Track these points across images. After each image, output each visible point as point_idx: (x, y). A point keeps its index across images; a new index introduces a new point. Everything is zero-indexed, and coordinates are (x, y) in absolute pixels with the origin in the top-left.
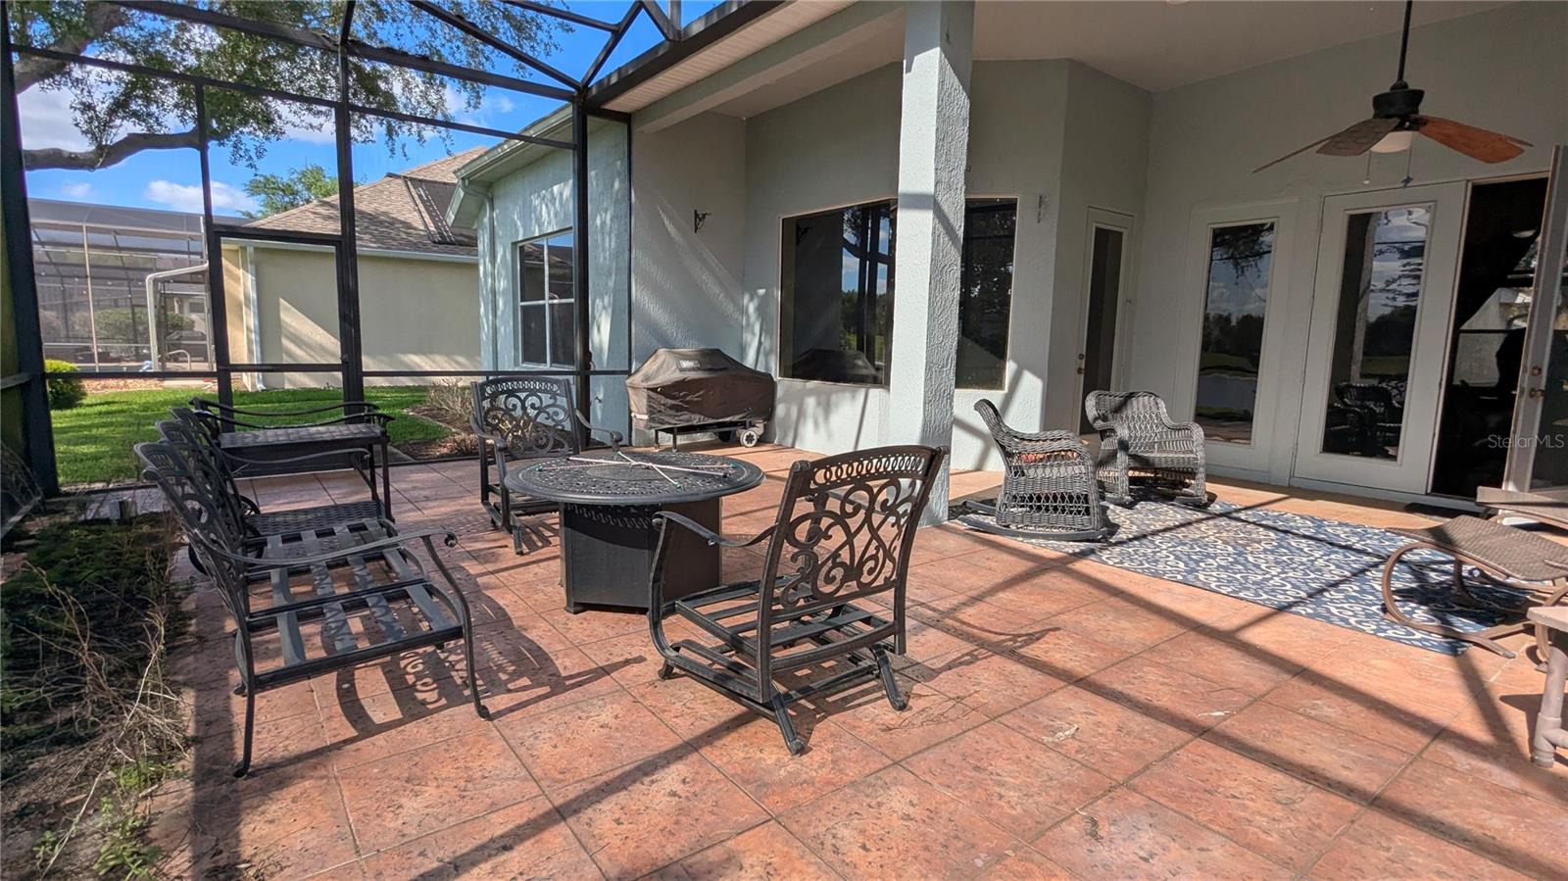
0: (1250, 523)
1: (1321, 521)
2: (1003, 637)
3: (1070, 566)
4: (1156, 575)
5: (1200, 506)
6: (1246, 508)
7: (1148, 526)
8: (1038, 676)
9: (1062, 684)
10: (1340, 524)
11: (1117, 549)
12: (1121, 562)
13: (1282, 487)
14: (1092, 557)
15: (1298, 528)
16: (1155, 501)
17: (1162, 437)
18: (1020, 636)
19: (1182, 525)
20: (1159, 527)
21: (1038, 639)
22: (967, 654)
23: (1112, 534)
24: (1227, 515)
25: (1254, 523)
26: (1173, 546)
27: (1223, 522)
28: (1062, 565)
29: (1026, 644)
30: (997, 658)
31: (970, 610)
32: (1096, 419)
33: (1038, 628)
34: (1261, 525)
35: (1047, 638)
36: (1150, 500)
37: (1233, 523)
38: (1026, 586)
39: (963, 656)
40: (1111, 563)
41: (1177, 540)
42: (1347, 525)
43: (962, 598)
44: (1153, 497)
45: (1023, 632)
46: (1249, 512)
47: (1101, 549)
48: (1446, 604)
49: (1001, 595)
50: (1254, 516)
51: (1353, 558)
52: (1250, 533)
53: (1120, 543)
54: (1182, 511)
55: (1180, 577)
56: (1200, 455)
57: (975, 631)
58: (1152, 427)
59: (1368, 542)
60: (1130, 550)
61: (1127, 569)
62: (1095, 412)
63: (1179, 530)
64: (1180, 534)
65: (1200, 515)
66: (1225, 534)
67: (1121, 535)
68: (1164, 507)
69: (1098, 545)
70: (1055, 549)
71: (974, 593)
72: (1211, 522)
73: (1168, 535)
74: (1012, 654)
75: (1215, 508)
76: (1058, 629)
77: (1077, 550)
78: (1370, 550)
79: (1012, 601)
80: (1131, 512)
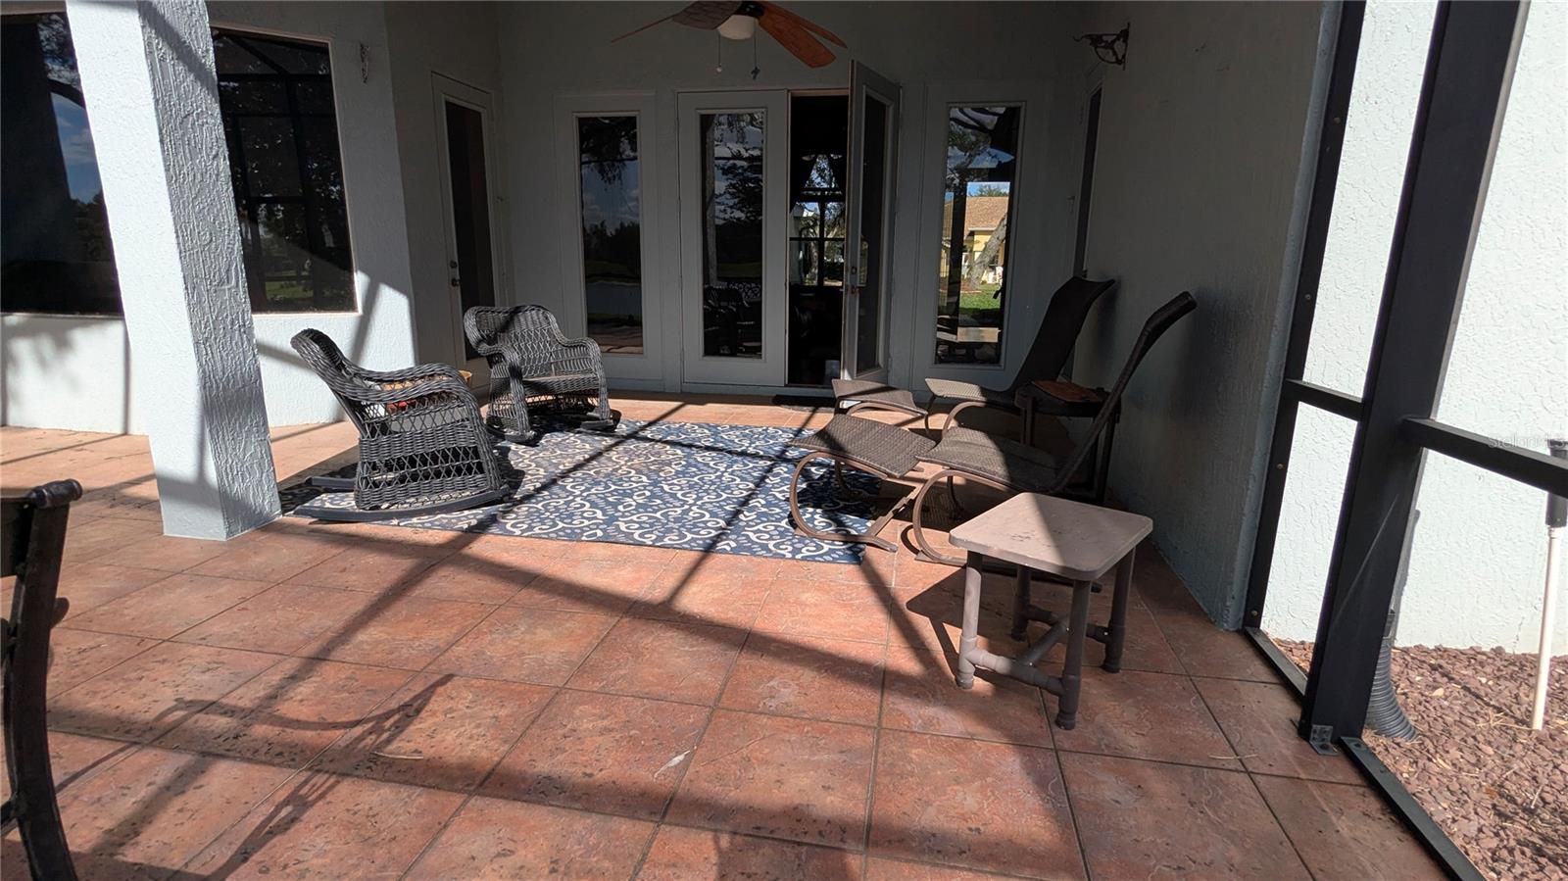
0: (657, 441)
1: (716, 427)
2: (358, 731)
3: (467, 551)
4: (574, 536)
5: (607, 430)
6: (651, 424)
7: (556, 466)
8: (419, 798)
9: (457, 799)
10: (731, 428)
11: (524, 508)
12: (531, 528)
13: (676, 393)
14: (494, 529)
15: (699, 440)
16: (561, 431)
17: (557, 356)
18: (388, 715)
19: (592, 458)
20: (569, 466)
21: (418, 711)
22: (286, 802)
23: (516, 486)
24: (633, 435)
25: (660, 441)
26: (588, 489)
27: (632, 445)
28: (452, 554)
29: (399, 728)
30: (345, 787)
31: (304, 689)
32: (479, 342)
33: (418, 688)
34: (667, 442)
35: (436, 703)
36: (555, 430)
37: (643, 445)
38: (401, 607)
39: (278, 808)
40: (518, 532)
41: (589, 480)
42: (737, 428)
43: (290, 666)
44: (557, 426)
45: (394, 705)
46: (654, 428)
47: (505, 513)
48: (833, 502)
49: (361, 636)
50: (659, 431)
51: (751, 465)
52: (658, 454)
53: (527, 498)
54: (588, 438)
55: (600, 533)
56: (600, 374)
57: (309, 734)
58: (545, 346)
59: (757, 443)
60: (539, 506)
61: (538, 537)
62: (477, 334)
63: (590, 465)
64: (591, 470)
65: (609, 441)
66: (636, 461)
67: (528, 486)
68: (571, 437)
69: (500, 507)
70: (444, 528)
71: (312, 649)
72: (621, 448)
73: (579, 474)
74: (373, 765)
75: (622, 428)
76: (449, 677)
77: (474, 522)
78: (761, 453)
79: (378, 642)
80: (535, 450)
